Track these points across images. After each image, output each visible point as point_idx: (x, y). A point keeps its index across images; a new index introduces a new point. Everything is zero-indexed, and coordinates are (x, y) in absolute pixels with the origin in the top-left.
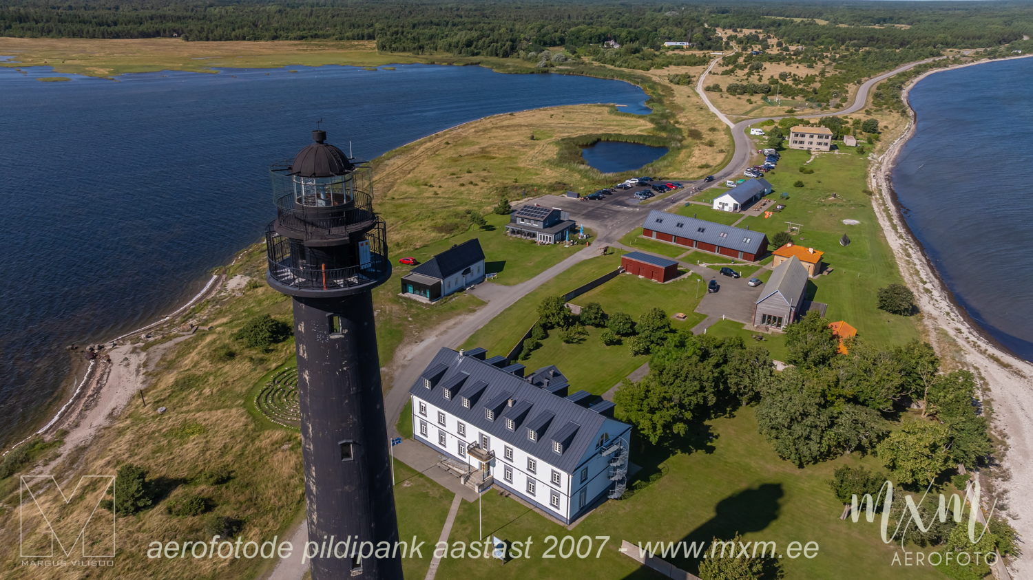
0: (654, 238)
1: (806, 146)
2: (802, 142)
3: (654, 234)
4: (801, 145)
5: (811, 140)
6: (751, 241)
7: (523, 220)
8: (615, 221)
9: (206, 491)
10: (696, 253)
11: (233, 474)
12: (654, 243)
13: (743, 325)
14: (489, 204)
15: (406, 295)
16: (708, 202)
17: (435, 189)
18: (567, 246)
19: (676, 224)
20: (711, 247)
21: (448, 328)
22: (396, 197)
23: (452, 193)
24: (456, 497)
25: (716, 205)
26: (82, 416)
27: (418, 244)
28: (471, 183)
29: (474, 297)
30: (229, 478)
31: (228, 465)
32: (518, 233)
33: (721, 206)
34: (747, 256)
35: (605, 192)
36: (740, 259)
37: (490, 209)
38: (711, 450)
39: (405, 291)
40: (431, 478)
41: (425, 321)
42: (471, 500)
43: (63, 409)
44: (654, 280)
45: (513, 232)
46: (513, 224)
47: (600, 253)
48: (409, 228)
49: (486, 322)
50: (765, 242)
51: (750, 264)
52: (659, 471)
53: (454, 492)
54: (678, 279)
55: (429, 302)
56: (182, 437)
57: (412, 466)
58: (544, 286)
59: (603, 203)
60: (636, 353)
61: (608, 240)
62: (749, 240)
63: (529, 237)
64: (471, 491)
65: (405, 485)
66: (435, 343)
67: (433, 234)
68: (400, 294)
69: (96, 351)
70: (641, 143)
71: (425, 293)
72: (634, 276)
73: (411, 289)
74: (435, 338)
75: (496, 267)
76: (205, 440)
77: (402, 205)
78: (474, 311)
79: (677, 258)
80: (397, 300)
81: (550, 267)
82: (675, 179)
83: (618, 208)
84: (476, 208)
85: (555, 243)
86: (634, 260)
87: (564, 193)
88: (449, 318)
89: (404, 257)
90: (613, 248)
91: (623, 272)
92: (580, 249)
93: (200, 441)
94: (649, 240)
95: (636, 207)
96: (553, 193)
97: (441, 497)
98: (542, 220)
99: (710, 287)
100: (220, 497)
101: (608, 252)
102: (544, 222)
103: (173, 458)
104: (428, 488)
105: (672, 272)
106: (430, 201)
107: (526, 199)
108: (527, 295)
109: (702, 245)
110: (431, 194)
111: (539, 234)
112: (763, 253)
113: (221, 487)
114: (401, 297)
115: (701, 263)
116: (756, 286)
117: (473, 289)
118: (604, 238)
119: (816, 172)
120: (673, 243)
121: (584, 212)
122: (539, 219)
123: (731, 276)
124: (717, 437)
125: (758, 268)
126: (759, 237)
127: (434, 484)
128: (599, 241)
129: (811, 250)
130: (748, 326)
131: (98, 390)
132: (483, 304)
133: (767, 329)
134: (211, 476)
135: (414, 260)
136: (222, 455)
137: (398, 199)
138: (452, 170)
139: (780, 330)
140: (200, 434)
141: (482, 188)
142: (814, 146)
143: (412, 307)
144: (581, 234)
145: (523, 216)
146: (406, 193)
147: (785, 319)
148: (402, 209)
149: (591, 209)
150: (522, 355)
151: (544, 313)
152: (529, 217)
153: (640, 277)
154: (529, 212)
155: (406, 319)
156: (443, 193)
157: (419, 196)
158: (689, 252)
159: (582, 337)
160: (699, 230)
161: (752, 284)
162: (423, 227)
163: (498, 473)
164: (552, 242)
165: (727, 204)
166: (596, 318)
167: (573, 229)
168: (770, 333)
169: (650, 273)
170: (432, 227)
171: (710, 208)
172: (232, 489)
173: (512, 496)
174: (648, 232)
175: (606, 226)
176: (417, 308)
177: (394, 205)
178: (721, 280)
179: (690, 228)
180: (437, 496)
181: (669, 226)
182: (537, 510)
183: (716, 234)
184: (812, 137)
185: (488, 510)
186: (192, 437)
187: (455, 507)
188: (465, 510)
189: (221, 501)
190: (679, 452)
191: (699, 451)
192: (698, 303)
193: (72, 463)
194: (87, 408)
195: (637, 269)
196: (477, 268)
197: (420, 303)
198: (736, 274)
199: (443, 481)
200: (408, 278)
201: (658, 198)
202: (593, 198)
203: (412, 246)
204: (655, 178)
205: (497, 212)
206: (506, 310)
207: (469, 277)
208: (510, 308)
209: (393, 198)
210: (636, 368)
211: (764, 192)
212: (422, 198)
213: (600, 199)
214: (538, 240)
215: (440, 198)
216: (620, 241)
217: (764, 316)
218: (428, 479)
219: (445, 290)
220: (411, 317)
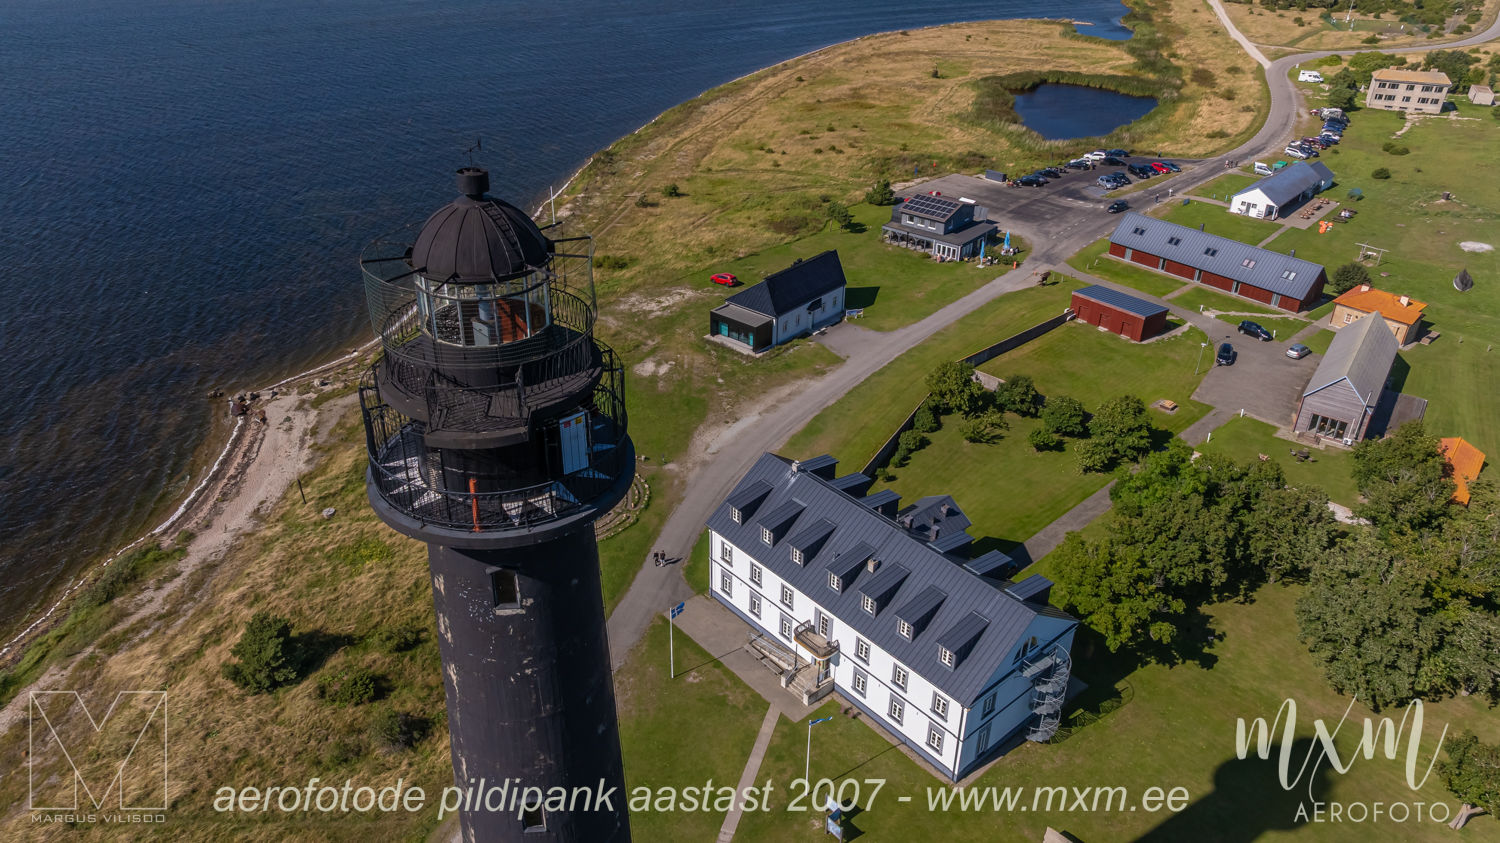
0: (1127, 260)
1: (1397, 105)
2: (1391, 98)
3: (1129, 253)
4: (1388, 103)
5: (1408, 93)
6: (1296, 277)
7: (911, 219)
8: (1064, 226)
9: (379, 663)
10: (1199, 290)
11: (423, 635)
12: (1127, 268)
13: (1275, 429)
14: (860, 186)
15: (718, 339)
16: (1221, 198)
17: (776, 156)
18: (980, 266)
19: (1168, 239)
20: (1224, 282)
21: (780, 401)
22: (715, 168)
23: (802, 164)
24: (770, 710)
25: (1236, 205)
26: (216, 511)
27: (742, 251)
28: (833, 148)
29: (823, 348)
30: (418, 642)
31: (418, 618)
32: (902, 239)
33: (1244, 208)
34: (1286, 302)
35: (1049, 174)
36: (1273, 306)
37: (859, 194)
38: (1209, 662)
39: (715, 331)
40: (733, 669)
41: (744, 385)
42: (796, 717)
43: (193, 495)
44: (1123, 337)
45: (895, 237)
46: (895, 224)
47: (1035, 280)
48: (730, 221)
49: (841, 395)
50: (1322, 279)
51: (1291, 316)
52: (1117, 694)
53: (768, 699)
54: (1166, 336)
55: (752, 354)
56: (353, 563)
57: (704, 645)
58: (940, 335)
59: (1044, 191)
60: (1087, 470)
61: (1049, 258)
62: (1293, 275)
63: (919, 247)
64: (795, 701)
65: (691, 679)
66: (756, 425)
67: (767, 235)
68: (708, 336)
69: (248, 402)
70: (1112, 88)
71: (747, 336)
72: (1092, 326)
73: (725, 328)
74: (758, 417)
75: (862, 298)
76: (387, 571)
77: (723, 183)
78: (823, 373)
79: (1165, 298)
80: (701, 347)
81: (952, 302)
82: (1167, 154)
83: (1069, 202)
84: (838, 193)
85: (961, 259)
86: (1093, 300)
87: (981, 172)
88: (782, 383)
89: (720, 272)
90: (1058, 275)
91: (1072, 319)
92: (1002, 273)
93: (381, 571)
94: (1118, 263)
95: (1100, 201)
96: (963, 172)
97: (746, 708)
98: (944, 220)
99: (1220, 356)
100: (400, 675)
101: (1051, 279)
102: (947, 224)
103: (338, 598)
104: (727, 687)
105: (1157, 324)
106: (766, 176)
107: (919, 180)
108: (910, 350)
109: (1209, 277)
110: (768, 165)
111: (936, 244)
112: (1316, 298)
113: (404, 656)
114: (708, 342)
115: (1207, 309)
116: (1301, 357)
117: (823, 333)
118: (1043, 255)
119: (1413, 153)
120: (1160, 271)
121: (1013, 207)
122: (939, 219)
123: (1257, 336)
124: (1221, 638)
125: (1305, 325)
126: (1311, 272)
127: (737, 681)
128: (1035, 259)
129: (1404, 300)
130: (1284, 433)
131: (244, 467)
132: (838, 361)
133: (1317, 440)
134: (389, 638)
135: (733, 278)
136: (410, 600)
137: (717, 171)
138: (804, 126)
139: (1338, 444)
140: (381, 559)
141: (849, 158)
142: (1412, 105)
143: (724, 359)
144: (1006, 247)
145: (912, 212)
146: (730, 161)
147: (1352, 426)
148: (722, 189)
149: (1024, 202)
150: (896, 458)
151: (936, 389)
152: (922, 215)
153: (1102, 329)
154: (924, 205)
155: (714, 379)
156: (788, 163)
157: (750, 168)
158: (1186, 289)
159: (998, 432)
160: (1207, 252)
161: (1294, 354)
162: (752, 221)
163: (842, 675)
164: (957, 258)
165: (1254, 206)
166: (1022, 401)
167: (994, 238)
168: (1321, 447)
169: (1119, 324)
170: (765, 222)
171: (1225, 210)
172: (419, 661)
173: (863, 718)
174: (1118, 249)
175: (1047, 233)
176: (733, 362)
177: (711, 182)
178: (1241, 343)
179: (1192, 248)
180: (741, 705)
181: (1155, 240)
182: (903, 749)
183: (1236, 259)
184: (1412, 88)
185: (823, 739)
186: (369, 564)
187: (768, 727)
188: (784, 736)
189: (401, 682)
190: (1154, 661)
191: (1188, 662)
192: (1199, 382)
193: (194, 590)
194: (224, 497)
195: (1097, 316)
196: (833, 299)
197: (738, 353)
198: (1266, 333)
199: (751, 677)
200: (723, 313)
201: (1137, 187)
202: (1028, 183)
203: (732, 254)
204: (1132, 152)
205: (870, 199)
206: (874, 375)
207: (819, 315)
208: (881, 373)
209: (710, 170)
210: (1085, 496)
211: (1319, 187)
212: (754, 171)
213: (1040, 185)
214: (935, 253)
215: (781, 172)
216: (1070, 262)
217: (1315, 417)
218: (727, 672)
219: (779, 335)
220: (722, 377)
